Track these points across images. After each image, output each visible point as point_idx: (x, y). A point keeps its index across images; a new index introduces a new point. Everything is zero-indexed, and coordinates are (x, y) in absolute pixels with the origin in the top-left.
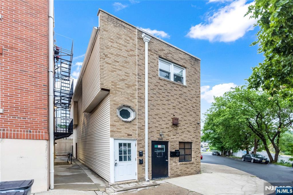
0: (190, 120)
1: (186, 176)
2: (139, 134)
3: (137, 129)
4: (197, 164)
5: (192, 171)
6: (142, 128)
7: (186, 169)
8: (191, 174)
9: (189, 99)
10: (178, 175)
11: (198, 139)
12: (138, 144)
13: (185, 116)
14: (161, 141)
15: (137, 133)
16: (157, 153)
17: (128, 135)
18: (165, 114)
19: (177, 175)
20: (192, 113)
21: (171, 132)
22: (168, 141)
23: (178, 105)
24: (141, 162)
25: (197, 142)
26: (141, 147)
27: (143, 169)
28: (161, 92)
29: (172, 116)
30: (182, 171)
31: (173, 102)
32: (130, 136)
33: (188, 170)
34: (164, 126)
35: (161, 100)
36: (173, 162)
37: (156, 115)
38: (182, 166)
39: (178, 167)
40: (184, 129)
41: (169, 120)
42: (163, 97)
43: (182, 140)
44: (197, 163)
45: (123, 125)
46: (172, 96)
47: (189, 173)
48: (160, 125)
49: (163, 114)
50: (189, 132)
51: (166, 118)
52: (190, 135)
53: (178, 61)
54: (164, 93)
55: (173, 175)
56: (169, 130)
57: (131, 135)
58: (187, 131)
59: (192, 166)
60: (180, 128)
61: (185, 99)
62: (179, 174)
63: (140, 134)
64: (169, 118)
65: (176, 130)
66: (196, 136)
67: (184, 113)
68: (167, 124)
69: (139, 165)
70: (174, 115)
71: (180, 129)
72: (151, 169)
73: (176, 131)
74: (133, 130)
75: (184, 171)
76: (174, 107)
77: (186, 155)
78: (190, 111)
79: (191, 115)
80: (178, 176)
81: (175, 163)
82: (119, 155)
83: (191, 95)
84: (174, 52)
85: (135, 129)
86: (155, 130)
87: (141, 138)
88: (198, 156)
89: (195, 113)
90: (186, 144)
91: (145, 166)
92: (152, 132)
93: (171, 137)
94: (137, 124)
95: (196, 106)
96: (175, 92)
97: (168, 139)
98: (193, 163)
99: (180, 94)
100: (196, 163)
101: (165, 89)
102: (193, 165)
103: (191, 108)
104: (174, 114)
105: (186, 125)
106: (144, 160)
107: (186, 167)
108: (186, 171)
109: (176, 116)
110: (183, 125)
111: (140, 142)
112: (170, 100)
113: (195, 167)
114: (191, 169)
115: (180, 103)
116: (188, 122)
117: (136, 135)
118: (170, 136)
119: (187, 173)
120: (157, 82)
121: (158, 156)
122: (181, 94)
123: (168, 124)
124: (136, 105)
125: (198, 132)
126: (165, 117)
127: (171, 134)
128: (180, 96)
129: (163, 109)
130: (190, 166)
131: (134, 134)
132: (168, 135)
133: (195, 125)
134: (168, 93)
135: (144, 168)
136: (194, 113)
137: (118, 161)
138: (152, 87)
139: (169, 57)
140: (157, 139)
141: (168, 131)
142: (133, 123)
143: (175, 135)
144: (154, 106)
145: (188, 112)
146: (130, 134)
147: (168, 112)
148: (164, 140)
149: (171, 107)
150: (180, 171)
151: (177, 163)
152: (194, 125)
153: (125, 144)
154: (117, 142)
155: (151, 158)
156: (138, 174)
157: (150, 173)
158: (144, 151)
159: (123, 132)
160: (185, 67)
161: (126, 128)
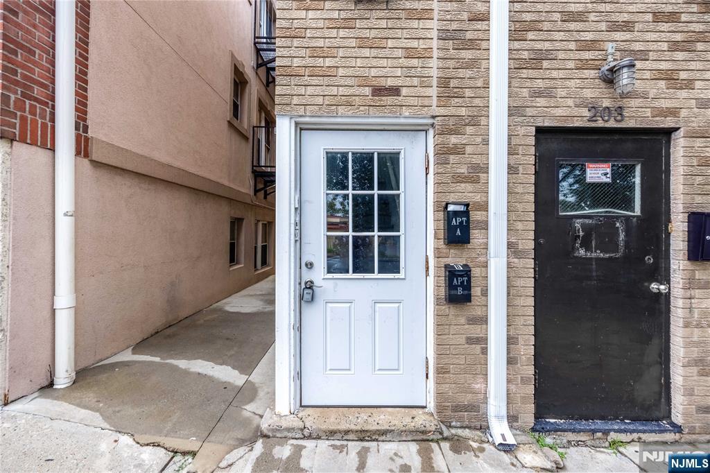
2: (444, 83)
3: (435, 44)
6: (464, 40)
12: (444, 153)
15: (435, 73)
16: (578, 224)
17: (378, 91)
21: (700, 47)
24: (463, 291)
26: (459, 179)
27: (471, 341)
32: (389, 100)
57: (395, 91)
63: (453, 83)
69: (445, 309)
72: (527, 350)
74: (409, 53)
82: (329, 229)
85: (422, 44)
87: (463, 112)
91: (484, 320)
92: (538, 58)
93: (696, 93)
97: (674, 113)
106: (476, 272)
111: (454, 139)
117: (429, 91)
118: (689, 85)
121: (582, 252)
127: (696, 65)
131: (416, 81)
132: (672, 81)
135: (476, 331)
137: (319, 275)
140: (576, 113)
146: (390, 82)
148: (637, 114)
153: (364, 160)
154: (319, 147)
155: (531, 263)
156: (441, 371)
157: (524, 381)
158: (484, 207)
159: (350, 72)
161: (362, 43)
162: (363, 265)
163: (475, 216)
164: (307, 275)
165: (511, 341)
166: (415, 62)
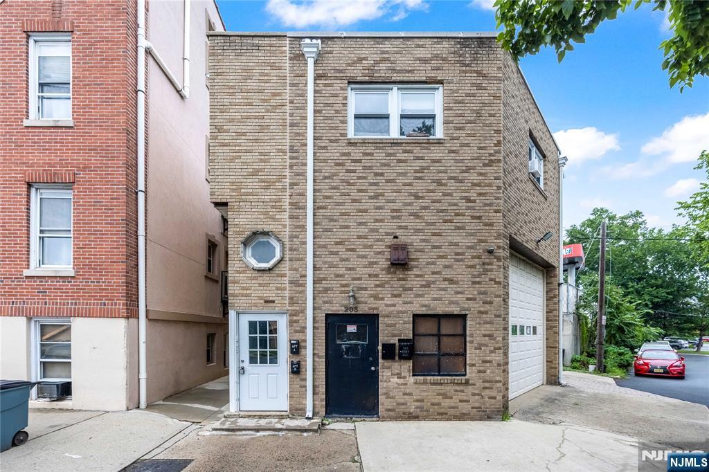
0: (456, 244)
1: (441, 420)
2: (291, 299)
3: (287, 285)
4: (485, 388)
5: (465, 408)
6: (298, 284)
7: (438, 399)
8: (462, 417)
9: (451, 178)
10: (410, 413)
11: (490, 303)
12: (291, 323)
13: (434, 234)
14: (353, 312)
15: (287, 295)
16: (343, 346)
17: (266, 302)
18: (365, 237)
19: (404, 413)
20: (467, 219)
21: (386, 286)
22: (375, 312)
23: (410, 204)
24: (296, 370)
25: (486, 313)
26: (296, 331)
27: (301, 387)
28: (352, 178)
29: (389, 240)
30: (426, 405)
31: (393, 198)
32: (271, 304)
33: (446, 403)
34: (362, 271)
35: (354, 201)
36: (392, 375)
37: (337, 243)
38: (424, 387)
39: (408, 391)
40: (434, 273)
41: (379, 253)
42: (360, 191)
43: (424, 309)
44: (487, 385)
45: (255, 278)
46: (388, 181)
47: (452, 412)
48: (350, 269)
49: (359, 237)
50: (451, 281)
51: (370, 247)
52: (458, 293)
54: (364, 178)
55: (392, 413)
56: (378, 283)
57: (273, 302)
58: (445, 279)
59: (462, 391)
60: (418, 273)
61: (439, 183)
62: (412, 411)
63: (294, 299)
64: (380, 247)
65: (403, 279)
66: (480, 293)
67: (433, 224)
68: (371, 264)
69: (292, 376)
70: (396, 237)
71: (417, 276)
72: (322, 389)
73: (401, 282)
74: (278, 289)
75: (433, 404)
76: (395, 214)
77: (444, 355)
78: (457, 214)
79: (459, 228)
80: (410, 417)
81: (398, 378)
82: (250, 348)
83: (462, 161)
85: (283, 286)
86: (335, 284)
87: (298, 308)
88: (490, 362)
89: (479, 218)
90: (443, 322)
91: (305, 380)
92: (326, 290)
93: (385, 302)
94: (287, 272)
95: (480, 195)
96: (401, 168)
97: (377, 309)
98: (467, 383)
99: (416, 171)
100: (479, 384)
101: (365, 168)
102: (470, 389)
103: (463, 204)
104: (397, 234)
105: (441, 262)
106: (303, 363)
107: (438, 394)
108: (439, 404)
109: (402, 240)
110: (428, 263)
111: (295, 318)
112: (382, 194)
113: (477, 397)
114: (461, 401)
115: (417, 197)
116: (446, 249)
117: (285, 302)
118: (383, 299)
119: (442, 411)
120: (343, 155)
121: (345, 356)
122: (422, 170)
123: (376, 263)
124: (285, 226)
125: (491, 280)
126: (366, 247)
127: (385, 292)
128: (418, 175)
129: (361, 224)
130: (456, 391)
131: (280, 298)
132: (376, 297)
133: (479, 257)
134: (376, 175)
135: (303, 383)
136: (473, 218)
137: (246, 364)
138: (327, 169)
139: (381, 72)
140: (340, 308)
141: (377, 286)
142: (277, 271)
143: (399, 296)
144: (332, 220)
145: (446, 221)
146: (271, 299)
147: (376, 231)
148: (363, 309)
149: (386, 213)
150: (416, 404)
151: (405, 377)
152: (474, 257)
153: (263, 324)
154: (245, 320)
155: (324, 360)
156: (291, 397)
157: (322, 400)
158: (305, 341)
159: (256, 295)
160: (441, 82)
161: (260, 285)
162: (263, 361)
163: (302, 344)
164: (242, 365)
165: (314, 387)
166: (280, 292)
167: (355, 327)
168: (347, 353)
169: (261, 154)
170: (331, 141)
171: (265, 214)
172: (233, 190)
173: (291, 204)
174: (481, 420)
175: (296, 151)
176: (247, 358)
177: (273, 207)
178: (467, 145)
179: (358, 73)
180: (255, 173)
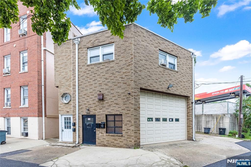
0: (118, 92)
1: (114, 147)
2: (73, 111)
4: (128, 138)
5: (121, 144)
6: (75, 107)
7: (113, 141)
8: (121, 147)
9: (117, 72)
10: (105, 145)
11: (130, 110)
12: (73, 117)
13: (111, 90)
14: (89, 114)
16: (87, 124)
17: (67, 112)
18: (92, 92)
19: (103, 144)
20: (122, 84)
21: (98, 106)
22: (95, 114)
23: (104, 81)
24: (74, 130)
25: (128, 114)
26: (74, 120)
27: (76, 135)
28: (88, 76)
29: (98, 93)
30: (110, 142)
31: (99, 80)
33: (116, 142)
34: (91, 102)
35: (89, 82)
36: (100, 133)
37: (84, 95)
38: (109, 137)
39: (104, 138)
40: (111, 102)
41: (96, 97)
42: (90, 79)
43: (109, 113)
44: (128, 137)
45: (65, 106)
46: (98, 75)
47: (117, 145)
48: (88, 102)
49: (90, 92)
50: (117, 104)
51: (93, 95)
52: (119, 107)
53: (104, 41)
54: (91, 75)
55: (100, 144)
56: (95, 105)
57: (69, 112)
58: (115, 104)
59: (121, 139)
60: (107, 102)
61: (113, 74)
62: (105, 144)
64: (96, 95)
65: (103, 104)
66: (126, 107)
67: (111, 87)
68: (94, 100)
69: (73, 132)
70: (100, 92)
71: (107, 103)
72: (81, 136)
73: (102, 105)
74: (70, 108)
75: (111, 142)
76: (100, 85)
77: (116, 127)
78: (119, 83)
79: (119, 87)
80: (105, 146)
81: (101, 134)
82: (65, 125)
83: (120, 66)
84: (100, 37)
85: (71, 107)
86: (84, 106)
87: (74, 114)
88: (130, 129)
89: (126, 83)
90: (116, 116)
91: (76, 133)
92: (82, 108)
93: (97, 111)
94: (72, 104)
95: (126, 76)
96: (101, 71)
97: (95, 113)
98: (122, 136)
99: (106, 71)
100: (126, 137)
101: (92, 72)
102: (123, 138)
103: (120, 79)
104: (101, 91)
105: (114, 98)
106: (76, 129)
107: (113, 139)
108: (113, 142)
109: (102, 92)
110: (110, 99)
111: (74, 116)
112: (96, 79)
113: (125, 141)
114: (120, 142)
115: (106, 79)
116: (115, 94)
118: (97, 110)
119: (115, 144)
120: (86, 69)
122: (108, 70)
123: (95, 100)
124: (71, 91)
125: (130, 103)
126: (92, 95)
127: (97, 108)
128: (106, 72)
129: (91, 89)
130: (119, 138)
132: (95, 110)
133: (126, 96)
134: (95, 74)
136: (124, 83)
138: (82, 74)
139: (96, 43)
140: (85, 113)
141: (95, 106)
142: (69, 104)
143: (101, 109)
144: (83, 88)
145: (115, 85)
146: (69, 111)
147: (95, 90)
148: (91, 113)
149: (97, 85)
150: (107, 142)
151: (103, 134)
152: (124, 96)
153: (68, 118)
154: (63, 117)
155: (82, 128)
156: (73, 138)
157: (81, 139)
159: (65, 110)
160: (113, 42)
161: (66, 108)
162: (68, 128)
163: (76, 123)
164: (63, 129)
165: (79, 136)
166: (70, 109)
167: (90, 119)
168: (88, 126)
169: (66, 72)
170: (83, 66)
171: (67, 88)
172: (59, 83)
173: (73, 85)
174: (127, 148)
175: (74, 70)
176: (64, 127)
177: (69, 86)
178: (122, 61)
179: (89, 45)
180: (64, 78)
